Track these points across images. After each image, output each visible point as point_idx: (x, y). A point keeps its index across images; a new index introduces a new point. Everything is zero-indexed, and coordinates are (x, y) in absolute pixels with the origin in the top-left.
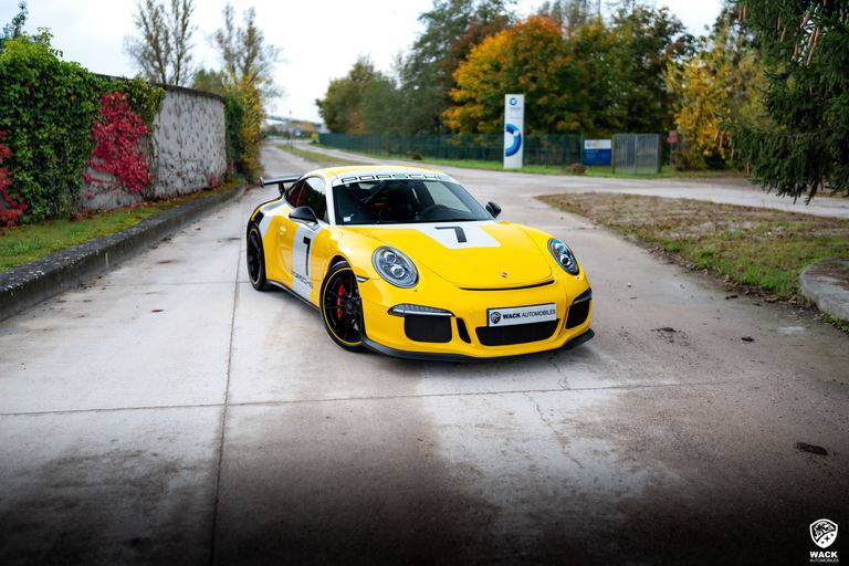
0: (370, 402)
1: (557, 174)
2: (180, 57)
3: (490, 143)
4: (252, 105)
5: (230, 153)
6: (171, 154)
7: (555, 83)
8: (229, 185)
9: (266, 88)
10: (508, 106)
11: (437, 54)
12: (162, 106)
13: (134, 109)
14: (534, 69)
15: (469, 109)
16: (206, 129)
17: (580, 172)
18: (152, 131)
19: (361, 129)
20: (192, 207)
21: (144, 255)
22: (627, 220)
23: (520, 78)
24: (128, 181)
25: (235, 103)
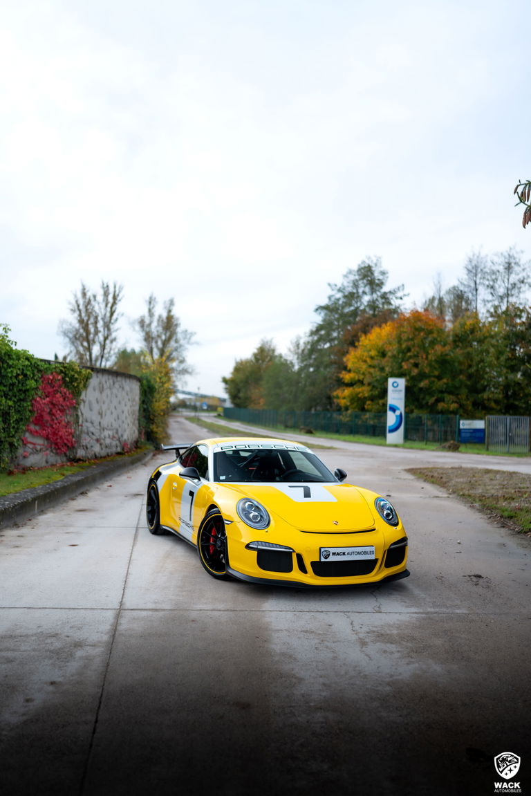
0: (226, 613)
1: (433, 450)
2: (106, 339)
3: (376, 421)
4: (163, 383)
5: (142, 423)
6: (92, 423)
7: (435, 368)
8: (139, 450)
9: (179, 366)
10: (390, 388)
11: (331, 340)
12: (89, 385)
13: (67, 386)
14: (416, 356)
15: (357, 389)
16: (123, 403)
17: (455, 448)
18: (79, 405)
19: (262, 404)
20: (107, 468)
21: (65, 504)
22: (479, 491)
23: (403, 364)
24: (56, 444)
25: (148, 381)
